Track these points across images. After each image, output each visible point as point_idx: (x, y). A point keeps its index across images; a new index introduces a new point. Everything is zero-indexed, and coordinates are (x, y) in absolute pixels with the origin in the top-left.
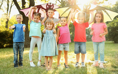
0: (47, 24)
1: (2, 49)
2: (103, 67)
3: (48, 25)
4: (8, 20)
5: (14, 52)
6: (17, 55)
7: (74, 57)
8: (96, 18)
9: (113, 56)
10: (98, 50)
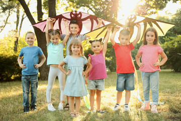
0: (73, 46)
1: (8, 83)
2: (157, 112)
3: (74, 48)
4: (17, 40)
5: (23, 90)
6: (28, 93)
7: (113, 96)
8: (147, 38)
9: (172, 93)
10: (149, 86)
